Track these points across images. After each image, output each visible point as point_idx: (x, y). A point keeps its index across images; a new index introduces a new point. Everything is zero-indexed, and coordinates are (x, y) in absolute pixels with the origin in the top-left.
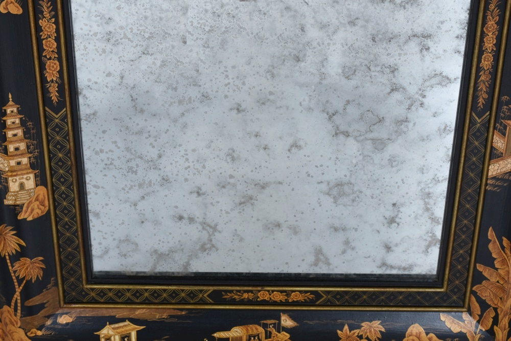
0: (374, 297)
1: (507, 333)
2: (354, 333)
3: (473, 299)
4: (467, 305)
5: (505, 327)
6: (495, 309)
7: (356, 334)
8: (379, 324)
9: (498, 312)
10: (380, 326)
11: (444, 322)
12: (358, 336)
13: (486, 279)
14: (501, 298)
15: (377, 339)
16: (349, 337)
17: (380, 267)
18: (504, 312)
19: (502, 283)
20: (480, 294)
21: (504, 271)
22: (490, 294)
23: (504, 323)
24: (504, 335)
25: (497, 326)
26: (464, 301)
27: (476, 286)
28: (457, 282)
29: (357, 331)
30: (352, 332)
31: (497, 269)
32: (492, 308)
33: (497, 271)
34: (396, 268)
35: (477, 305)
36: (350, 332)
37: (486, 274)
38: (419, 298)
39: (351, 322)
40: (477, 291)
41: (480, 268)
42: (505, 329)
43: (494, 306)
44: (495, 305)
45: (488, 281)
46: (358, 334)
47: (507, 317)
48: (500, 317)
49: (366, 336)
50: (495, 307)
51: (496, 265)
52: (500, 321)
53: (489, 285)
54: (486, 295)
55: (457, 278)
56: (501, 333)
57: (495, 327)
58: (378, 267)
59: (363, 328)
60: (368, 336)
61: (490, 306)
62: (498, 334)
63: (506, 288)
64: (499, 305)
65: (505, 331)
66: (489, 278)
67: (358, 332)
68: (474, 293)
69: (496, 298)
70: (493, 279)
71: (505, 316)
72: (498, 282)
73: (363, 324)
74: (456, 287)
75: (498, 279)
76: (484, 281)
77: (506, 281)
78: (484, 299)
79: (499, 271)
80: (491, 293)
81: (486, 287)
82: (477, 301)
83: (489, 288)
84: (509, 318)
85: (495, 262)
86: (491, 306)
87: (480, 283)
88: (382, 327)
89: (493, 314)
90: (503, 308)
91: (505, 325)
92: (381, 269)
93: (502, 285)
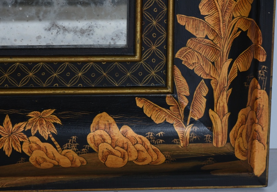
0: (43, 74)
1: (227, 120)
2: (19, 127)
3: (178, 72)
4: (170, 83)
5: (224, 111)
6: (208, 82)
7: (22, 129)
8: (52, 114)
9: (212, 87)
10: (55, 116)
11: (142, 109)
12: (23, 132)
13: (191, 36)
14: (213, 63)
15: (51, 136)
16: (12, 133)
17: (49, 30)
18: (220, 86)
19: (212, 38)
20: (186, 62)
21: (212, 18)
22: (198, 59)
23: (222, 104)
24: (223, 124)
25: (213, 110)
26: (166, 78)
27: (180, 51)
28: (154, 48)
29: (22, 125)
30: (16, 126)
31: (203, 17)
32: (203, 81)
33: (204, 19)
34: (71, 31)
35: (183, 81)
36: (13, 126)
37: (189, 29)
38: (105, 74)
39: (13, 111)
40: (181, 58)
41: (182, 20)
42: (224, 115)
43: (205, 77)
44: (207, 75)
45: (193, 39)
46: (25, 128)
47: (225, 93)
48: (216, 94)
49: (36, 132)
50: (207, 78)
51: (201, 11)
52: (215, 100)
53: (196, 45)
54: (194, 62)
55: (153, 40)
56: (220, 122)
57: (211, 112)
58: (46, 29)
59: (30, 120)
60: (38, 131)
61: (200, 78)
62: (216, 122)
63: (218, 45)
64: (212, 74)
65: (225, 117)
66: (195, 34)
67: (24, 126)
68: (177, 62)
69: (207, 64)
70: (200, 35)
71: (221, 91)
72: (207, 37)
73: (30, 115)
74: (153, 55)
75: (206, 33)
76: (189, 40)
77: (217, 35)
78: (191, 68)
79: (207, 19)
80: (200, 57)
81: (193, 50)
82: (183, 75)
83: (196, 49)
84: (227, 95)
85: (200, 7)
86: (202, 78)
87: (185, 45)
88: (57, 118)
89: (205, 92)
90: (218, 78)
91: (223, 106)
92: (50, 32)
93: (212, 41)
